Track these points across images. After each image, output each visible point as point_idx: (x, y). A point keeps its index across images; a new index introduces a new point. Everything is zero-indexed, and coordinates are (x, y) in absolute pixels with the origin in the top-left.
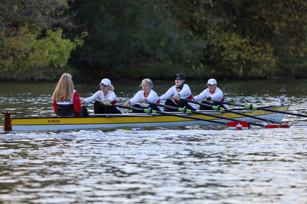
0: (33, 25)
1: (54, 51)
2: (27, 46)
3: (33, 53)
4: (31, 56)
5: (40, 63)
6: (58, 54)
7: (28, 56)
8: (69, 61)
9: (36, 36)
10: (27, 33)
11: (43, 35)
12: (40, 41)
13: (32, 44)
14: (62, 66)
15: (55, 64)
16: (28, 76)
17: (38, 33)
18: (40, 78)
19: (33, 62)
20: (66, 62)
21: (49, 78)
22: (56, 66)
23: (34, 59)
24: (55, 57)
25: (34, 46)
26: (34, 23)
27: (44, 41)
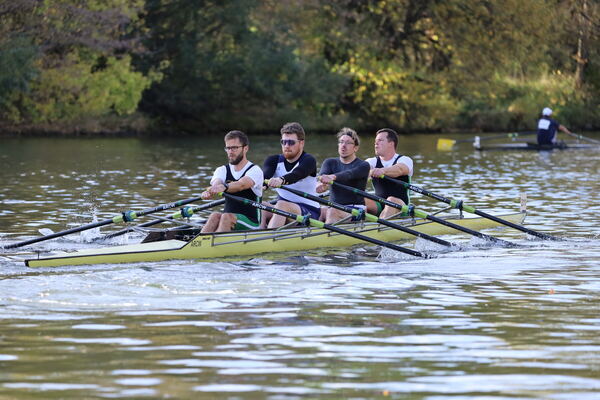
0: (85, 49)
1: (117, 90)
2: (76, 82)
3: (85, 93)
4: (82, 99)
5: (95, 108)
6: (124, 95)
7: (77, 98)
8: (141, 105)
9: (90, 67)
10: (77, 63)
11: (102, 64)
12: (98, 74)
13: (84, 80)
14: (129, 112)
15: (118, 110)
16: (77, 128)
17: (94, 62)
18: (96, 130)
19: (86, 108)
20: (136, 106)
21: (108, 131)
22: (120, 113)
23: (87, 102)
24: (119, 100)
25: (87, 81)
26: (87, 46)
27: (103, 74)
